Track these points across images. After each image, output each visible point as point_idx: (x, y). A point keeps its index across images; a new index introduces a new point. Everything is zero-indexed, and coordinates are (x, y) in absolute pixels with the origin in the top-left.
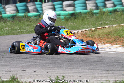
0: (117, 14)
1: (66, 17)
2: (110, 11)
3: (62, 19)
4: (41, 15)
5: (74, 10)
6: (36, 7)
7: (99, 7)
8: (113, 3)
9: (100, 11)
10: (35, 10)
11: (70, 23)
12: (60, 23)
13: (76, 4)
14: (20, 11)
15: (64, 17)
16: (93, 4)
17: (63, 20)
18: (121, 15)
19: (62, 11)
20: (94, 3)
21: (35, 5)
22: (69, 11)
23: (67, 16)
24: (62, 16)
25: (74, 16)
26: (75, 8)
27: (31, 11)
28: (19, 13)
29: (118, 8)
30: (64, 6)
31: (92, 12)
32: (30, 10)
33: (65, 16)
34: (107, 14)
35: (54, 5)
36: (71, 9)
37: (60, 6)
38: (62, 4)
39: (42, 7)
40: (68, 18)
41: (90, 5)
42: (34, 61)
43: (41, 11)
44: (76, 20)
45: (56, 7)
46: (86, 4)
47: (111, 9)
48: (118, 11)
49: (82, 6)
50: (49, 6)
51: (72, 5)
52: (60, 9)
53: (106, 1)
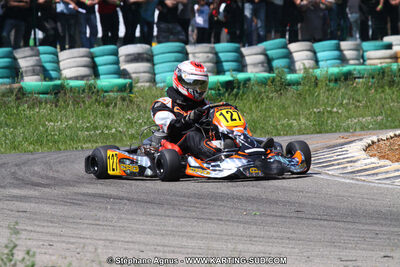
0: (355, 85)
5: (152, 71)
6: (40, 60)
7: (225, 64)
8: (264, 53)
10: (38, 68)
13: (157, 55)
16: (206, 55)
20: (211, 53)
21: (38, 54)
26: (154, 65)
27: (26, 72)
30: (121, 59)
32: (23, 70)
35: (92, 57)
36: (142, 70)
37: (111, 58)
38: (116, 53)
39: (58, 62)
41: (196, 58)
43: (53, 74)
45: (96, 59)
46: (187, 54)
49: (173, 59)
50: (80, 57)
51: (145, 56)
52: (112, 67)
53: (244, 46)
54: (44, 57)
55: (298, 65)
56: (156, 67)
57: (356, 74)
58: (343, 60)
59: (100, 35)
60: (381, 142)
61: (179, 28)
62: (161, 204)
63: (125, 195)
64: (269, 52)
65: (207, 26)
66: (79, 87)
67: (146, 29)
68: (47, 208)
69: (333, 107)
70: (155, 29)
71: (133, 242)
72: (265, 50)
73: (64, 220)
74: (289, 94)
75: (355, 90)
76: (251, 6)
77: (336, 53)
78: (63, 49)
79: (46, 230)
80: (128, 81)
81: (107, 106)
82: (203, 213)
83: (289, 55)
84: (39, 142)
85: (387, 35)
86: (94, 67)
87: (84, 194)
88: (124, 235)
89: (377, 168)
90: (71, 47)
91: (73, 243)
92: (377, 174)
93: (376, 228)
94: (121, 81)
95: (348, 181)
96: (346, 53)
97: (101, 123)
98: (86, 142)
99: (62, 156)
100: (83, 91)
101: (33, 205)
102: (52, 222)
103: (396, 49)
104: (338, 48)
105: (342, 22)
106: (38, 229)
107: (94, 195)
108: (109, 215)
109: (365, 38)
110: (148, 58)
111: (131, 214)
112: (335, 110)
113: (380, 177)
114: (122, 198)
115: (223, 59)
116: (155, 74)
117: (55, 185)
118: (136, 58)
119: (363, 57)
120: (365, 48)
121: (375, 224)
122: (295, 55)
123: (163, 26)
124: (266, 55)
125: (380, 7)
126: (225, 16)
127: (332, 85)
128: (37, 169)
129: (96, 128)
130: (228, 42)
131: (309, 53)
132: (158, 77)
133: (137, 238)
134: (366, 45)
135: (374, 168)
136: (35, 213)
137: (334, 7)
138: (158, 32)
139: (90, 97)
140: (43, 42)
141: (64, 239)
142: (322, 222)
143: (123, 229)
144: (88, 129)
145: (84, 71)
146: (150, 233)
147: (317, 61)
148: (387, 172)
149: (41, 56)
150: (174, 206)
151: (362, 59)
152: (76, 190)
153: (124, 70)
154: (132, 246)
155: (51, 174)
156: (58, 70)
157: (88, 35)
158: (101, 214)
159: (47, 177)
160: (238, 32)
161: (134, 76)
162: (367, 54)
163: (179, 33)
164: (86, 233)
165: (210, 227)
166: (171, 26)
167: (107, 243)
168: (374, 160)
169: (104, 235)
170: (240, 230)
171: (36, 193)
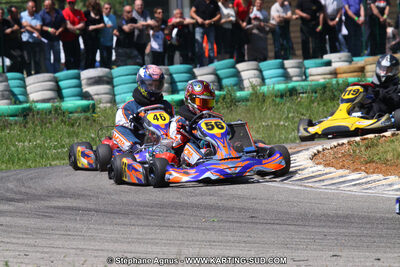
0: (299, 99)
5: (112, 92)
6: (8, 86)
7: (178, 84)
8: (214, 73)
10: (6, 93)
13: (116, 77)
21: (7, 80)
26: (113, 87)
30: (83, 82)
35: (56, 81)
36: (103, 92)
37: (74, 82)
38: (78, 77)
39: (25, 87)
43: (21, 98)
45: (61, 84)
48: (299, 93)
49: (131, 81)
50: (45, 81)
51: (105, 79)
52: (75, 90)
53: (196, 67)
54: (12, 83)
55: (246, 83)
56: (116, 89)
57: (300, 90)
58: (287, 77)
59: (63, 60)
60: (326, 151)
61: (136, 53)
62: (126, 214)
63: (93, 207)
64: (219, 72)
65: (161, 50)
66: (47, 109)
67: (105, 54)
68: (22, 221)
69: (280, 120)
70: (114, 54)
71: (102, 250)
72: (216, 70)
73: (37, 232)
74: (239, 110)
75: (300, 104)
76: (201, 30)
77: (280, 71)
78: (29, 74)
79: (21, 241)
80: (91, 102)
81: (73, 125)
82: (165, 221)
83: (237, 74)
84: (11, 160)
85: (326, 53)
86: (58, 90)
87: (55, 208)
88: (93, 243)
89: (323, 175)
90: (37, 73)
91: (46, 253)
92: (323, 180)
93: (325, 230)
94: (85, 102)
95: (297, 188)
96: (289, 70)
97: (67, 141)
98: (54, 160)
99: (32, 173)
100: (50, 112)
101: (8, 219)
102: (26, 234)
103: (335, 65)
104: (282, 66)
105: (285, 42)
106: (14, 241)
107: (64, 208)
108: (78, 226)
109: (307, 56)
110: (108, 81)
111: (99, 224)
112: (282, 123)
113: (326, 183)
114: (90, 210)
115: (177, 79)
116: (114, 95)
117: (28, 200)
118: (98, 81)
119: (305, 74)
120: (307, 66)
121: (324, 227)
122: (243, 74)
123: (120, 51)
124: (217, 75)
125: (320, 28)
126: (178, 40)
127: (278, 100)
128: (11, 185)
129: (63, 146)
130: (181, 64)
131: (256, 72)
132: (118, 98)
133: (106, 246)
134: (307, 63)
135: (320, 175)
136: (11, 226)
137: (277, 29)
138: (116, 56)
139: (57, 118)
140: (11, 69)
141: (38, 249)
142: (275, 226)
143: (93, 238)
144: (55, 148)
145: (49, 94)
146: (116, 241)
147: (263, 79)
148: (332, 179)
149: (10, 82)
150: (138, 216)
151: (304, 75)
152: (47, 203)
153: (87, 92)
154: (100, 253)
155: (23, 190)
156: (26, 94)
157: (52, 61)
158: (71, 225)
159: (21, 193)
160: (190, 55)
161: (95, 97)
162: (309, 71)
163: (135, 57)
164: (59, 243)
165: (172, 233)
166: (128, 51)
167: (78, 252)
168: (320, 167)
169: (75, 244)
170: (200, 235)
171: (11, 208)
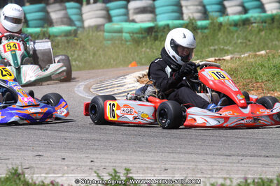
0: (250, 28)
1: (135, 36)
2: (233, 23)
3: (127, 41)
4: (79, 32)
5: (154, 20)
6: (67, 14)
7: (211, 14)
8: (242, 5)
9: (212, 23)
10: (65, 20)
11: (144, 50)
12: (122, 49)
13: (159, 7)
14: (30, 23)
15: (131, 37)
16: (195, 7)
17: (128, 43)
18: (260, 30)
19: (128, 23)
20: (199, 5)
21: (65, 9)
22: (142, 22)
23: (137, 33)
24: (126, 33)
25: (153, 34)
26: (156, 15)
27: (56, 22)
28: (28, 26)
29: (252, 17)
30: (131, 12)
31: (193, 24)
32: (54, 21)
33: (132, 33)
34: (228, 29)
35: (108, 10)
36: (147, 19)
37: (122, 11)
38: (126, 7)
39: (81, 14)
40: (139, 38)
41: (189, 9)
42: (63, 134)
43: (78, 23)
44: (156, 42)
45: (113, 13)
46: (181, 7)
47: (237, 17)
48: (252, 23)
49: (171, 10)
50: (97, 10)
51: (149, 9)
54: (70, 12)
56: (158, 17)
64: (245, 4)
86: (109, 18)
110: (151, 11)
115: (209, 10)
118: (143, 10)
145: (100, 21)
149: (68, 10)
156: (82, 21)
